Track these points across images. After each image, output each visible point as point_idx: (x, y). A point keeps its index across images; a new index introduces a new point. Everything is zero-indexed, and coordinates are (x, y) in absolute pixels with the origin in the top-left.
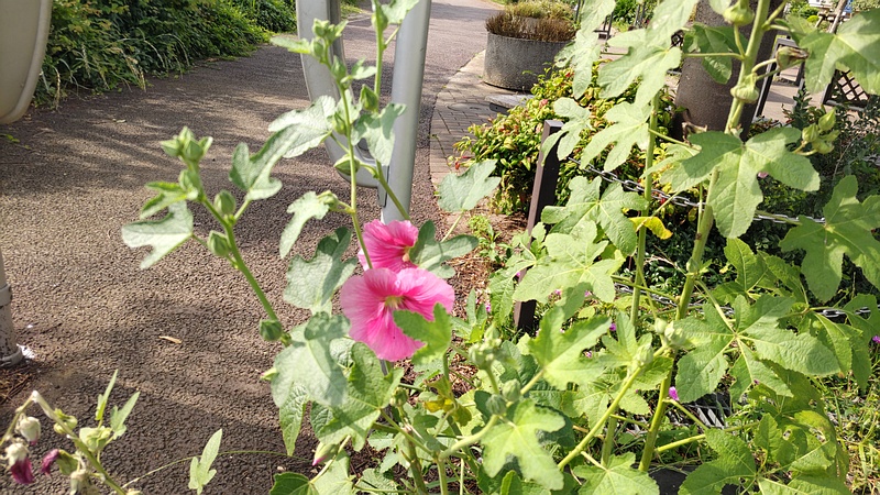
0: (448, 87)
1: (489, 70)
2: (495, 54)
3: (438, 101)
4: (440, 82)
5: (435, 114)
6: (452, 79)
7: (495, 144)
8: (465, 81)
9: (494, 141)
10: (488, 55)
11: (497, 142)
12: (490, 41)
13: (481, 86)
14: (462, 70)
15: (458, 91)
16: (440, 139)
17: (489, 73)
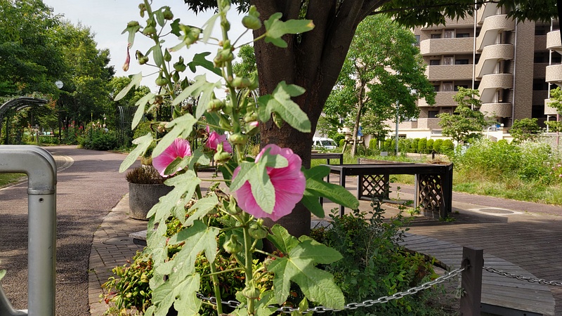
0: (103, 225)
1: (133, 209)
2: (136, 197)
3: (95, 239)
4: (96, 223)
5: (93, 250)
6: (106, 219)
7: (134, 280)
8: (116, 218)
9: (133, 278)
10: (131, 198)
11: (136, 278)
12: (131, 188)
13: (128, 221)
14: (113, 210)
15: (110, 228)
16: (97, 272)
17: (134, 211)
